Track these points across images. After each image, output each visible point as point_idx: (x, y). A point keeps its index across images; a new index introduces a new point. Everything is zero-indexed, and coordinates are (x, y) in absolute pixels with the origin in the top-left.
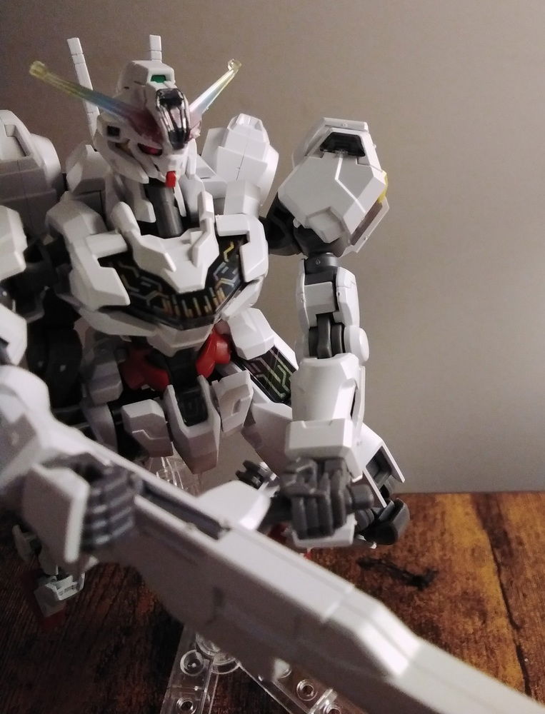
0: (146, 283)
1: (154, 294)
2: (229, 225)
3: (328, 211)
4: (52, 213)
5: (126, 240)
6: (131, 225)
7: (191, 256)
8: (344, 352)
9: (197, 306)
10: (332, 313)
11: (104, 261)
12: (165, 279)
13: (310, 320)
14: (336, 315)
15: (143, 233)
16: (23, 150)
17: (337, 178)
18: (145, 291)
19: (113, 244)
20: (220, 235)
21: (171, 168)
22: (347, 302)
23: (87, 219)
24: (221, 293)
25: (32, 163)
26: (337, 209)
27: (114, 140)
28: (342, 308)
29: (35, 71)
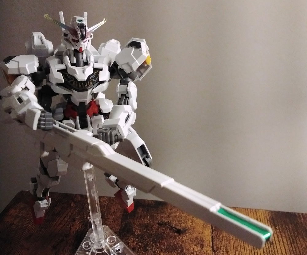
0: (69, 77)
1: (72, 80)
2: (97, 66)
3: (128, 64)
4: (47, 59)
5: (66, 66)
6: (68, 62)
7: (84, 72)
8: (127, 104)
9: (83, 85)
10: (126, 94)
11: (59, 71)
12: (75, 77)
13: (119, 96)
14: (127, 95)
15: (71, 65)
16: (42, 43)
17: (132, 54)
18: (69, 80)
19: (62, 67)
20: (94, 68)
21: (81, 46)
22: (130, 91)
23: (56, 60)
24: (91, 83)
25: (45, 47)
26: (130, 63)
27: (66, 38)
28: (129, 93)
29: (46, 17)
